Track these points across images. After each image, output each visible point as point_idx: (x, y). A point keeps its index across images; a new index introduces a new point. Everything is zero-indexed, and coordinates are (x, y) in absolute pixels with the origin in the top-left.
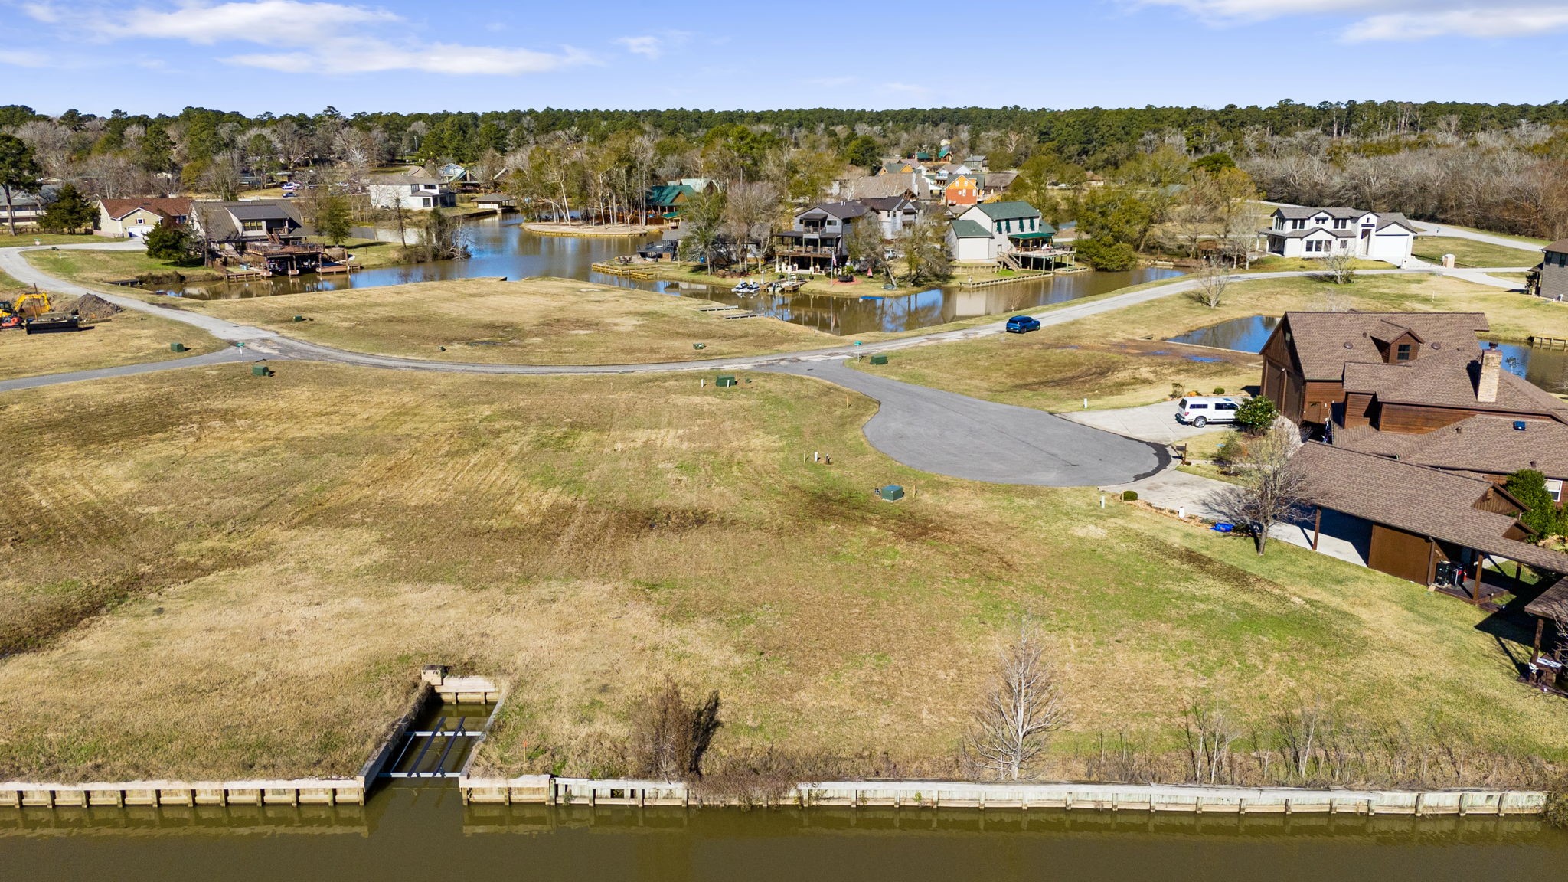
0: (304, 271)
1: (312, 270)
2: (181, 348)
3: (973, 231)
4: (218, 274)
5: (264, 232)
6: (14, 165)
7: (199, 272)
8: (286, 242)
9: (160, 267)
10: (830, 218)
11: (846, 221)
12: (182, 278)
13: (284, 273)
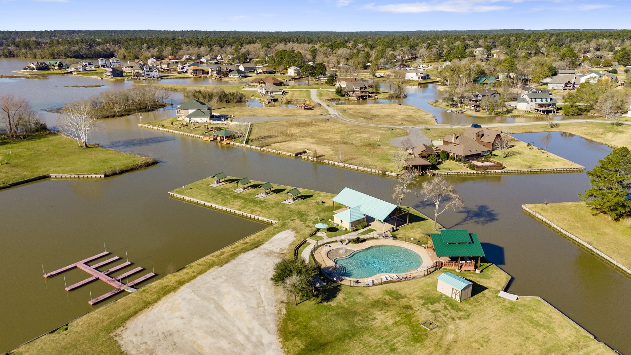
0: (364, 99)
1: (366, 99)
2: (321, 115)
3: (524, 101)
4: (347, 99)
5: (359, 90)
6: (322, 70)
7: (344, 98)
8: (362, 92)
9: (337, 97)
10: (479, 95)
11: (483, 96)
12: (340, 99)
13: (360, 99)
